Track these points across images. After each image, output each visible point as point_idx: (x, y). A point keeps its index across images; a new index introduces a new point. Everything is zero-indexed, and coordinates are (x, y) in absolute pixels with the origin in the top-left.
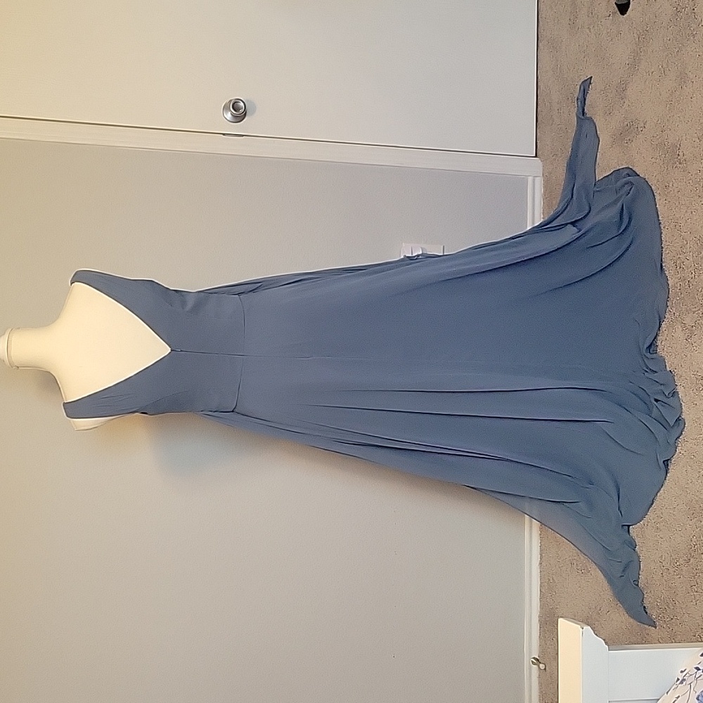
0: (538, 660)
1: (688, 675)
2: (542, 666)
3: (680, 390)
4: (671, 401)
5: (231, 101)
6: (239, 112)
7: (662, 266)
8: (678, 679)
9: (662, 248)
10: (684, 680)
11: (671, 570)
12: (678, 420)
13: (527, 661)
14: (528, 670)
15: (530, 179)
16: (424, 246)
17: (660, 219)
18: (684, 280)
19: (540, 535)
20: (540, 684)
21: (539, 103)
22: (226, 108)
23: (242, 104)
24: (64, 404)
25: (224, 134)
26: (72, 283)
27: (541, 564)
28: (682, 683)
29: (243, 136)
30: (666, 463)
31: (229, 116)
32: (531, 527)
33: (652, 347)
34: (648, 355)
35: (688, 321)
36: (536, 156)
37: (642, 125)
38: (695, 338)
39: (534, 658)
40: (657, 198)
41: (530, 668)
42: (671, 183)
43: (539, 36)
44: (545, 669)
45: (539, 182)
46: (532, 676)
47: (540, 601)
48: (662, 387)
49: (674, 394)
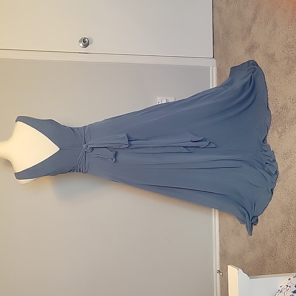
0: (219, 271)
1: (283, 289)
2: (221, 274)
3: (277, 159)
4: (273, 164)
5: (82, 38)
6: (86, 43)
7: (268, 107)
8: (279, 290)
9: (268, 98)
10: (282, 291)
11: (275, 235)
12: (276, 172)
13: (215, 272)
14: (215, 276)
15: (211, 67)
16: (167, 98)
17: (267, 86)
18: (278, 112)
19: (219, 219)
20: (221, 281)
21: (214, 35)
22: (80, 41)
23: (87, 40)
24: (15, 173)
25: (80, 53)
26: (16, 122)
27: (219, 231)
28: (281, 292)
29: (88, 53)
30: (272, 190)
31: (81, 45)
32: (215, 215)
33: (264, 140)
34: (263, 144)
35: (280, 130)
36: (213, 58)
37: (258, 45)
38: (283, 137)
39: (218, 270)
40: (265, 76)
41: (216, 274)
42: (271, 70)
43: (213, 6)
44: (222, 275)
45: (215, 69)
46: (217, 277)
47: (220, 246)
48: (269, 158)
49: (274, 161)
